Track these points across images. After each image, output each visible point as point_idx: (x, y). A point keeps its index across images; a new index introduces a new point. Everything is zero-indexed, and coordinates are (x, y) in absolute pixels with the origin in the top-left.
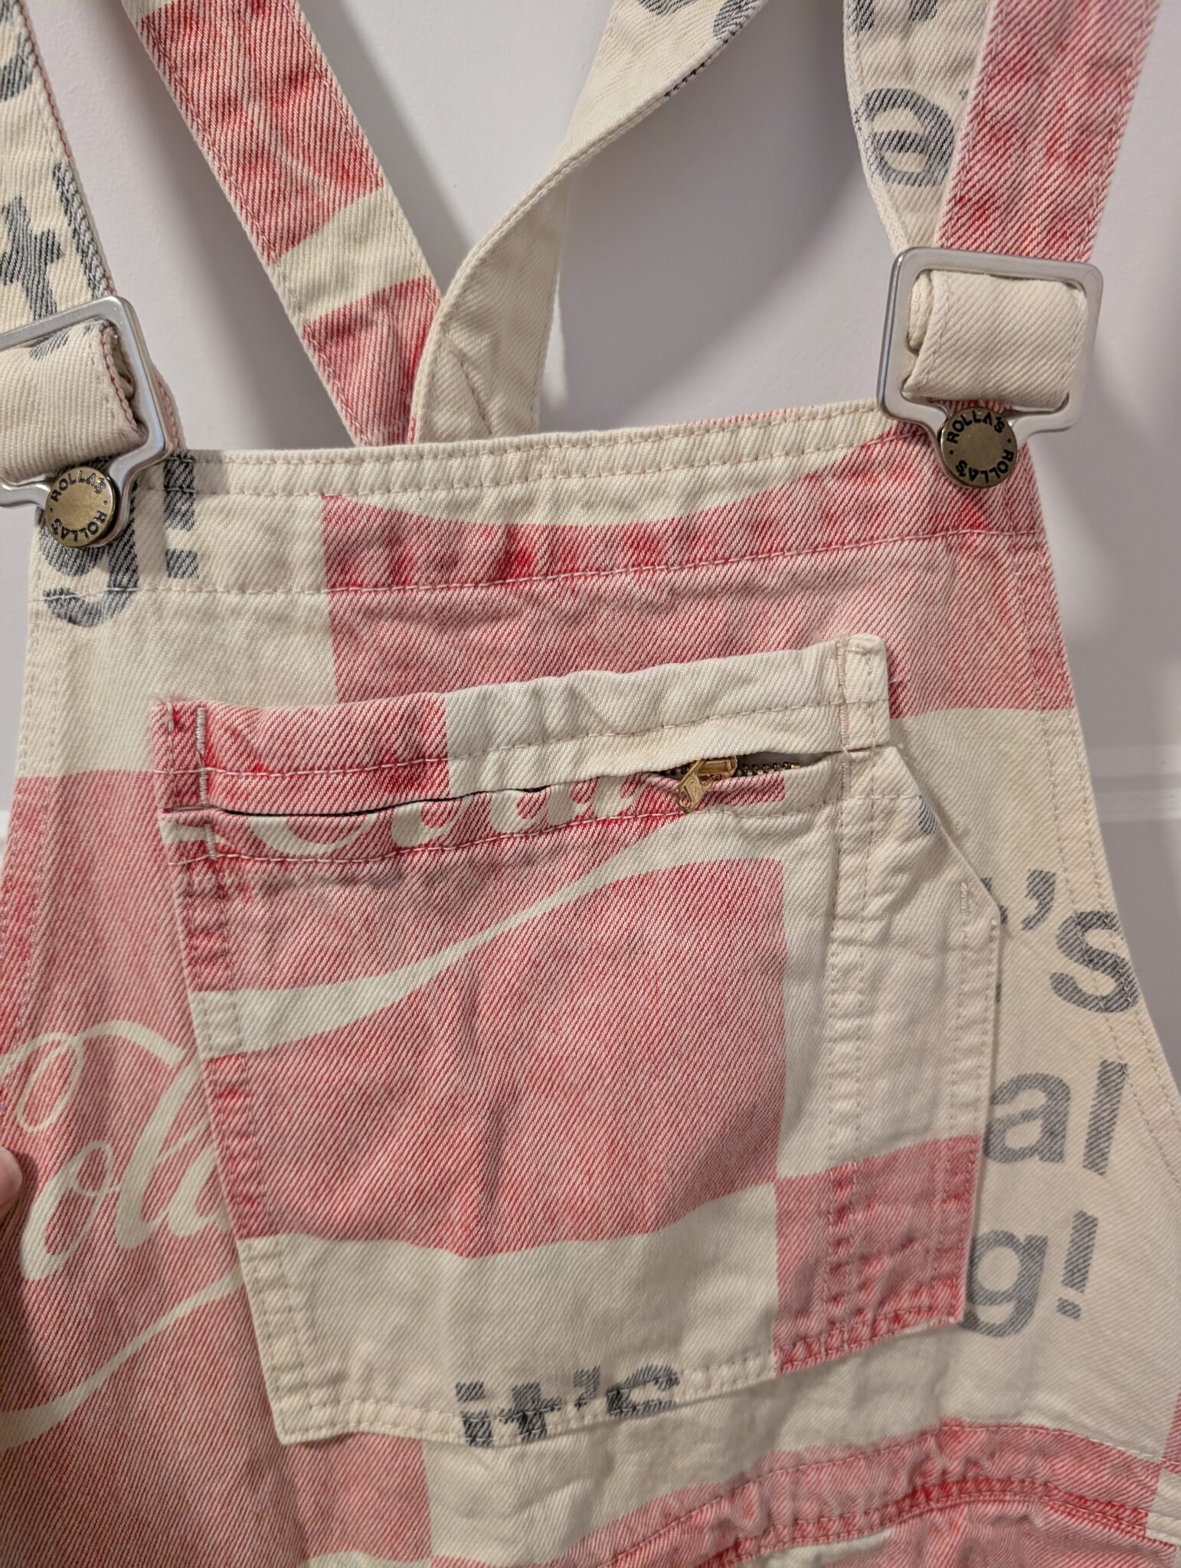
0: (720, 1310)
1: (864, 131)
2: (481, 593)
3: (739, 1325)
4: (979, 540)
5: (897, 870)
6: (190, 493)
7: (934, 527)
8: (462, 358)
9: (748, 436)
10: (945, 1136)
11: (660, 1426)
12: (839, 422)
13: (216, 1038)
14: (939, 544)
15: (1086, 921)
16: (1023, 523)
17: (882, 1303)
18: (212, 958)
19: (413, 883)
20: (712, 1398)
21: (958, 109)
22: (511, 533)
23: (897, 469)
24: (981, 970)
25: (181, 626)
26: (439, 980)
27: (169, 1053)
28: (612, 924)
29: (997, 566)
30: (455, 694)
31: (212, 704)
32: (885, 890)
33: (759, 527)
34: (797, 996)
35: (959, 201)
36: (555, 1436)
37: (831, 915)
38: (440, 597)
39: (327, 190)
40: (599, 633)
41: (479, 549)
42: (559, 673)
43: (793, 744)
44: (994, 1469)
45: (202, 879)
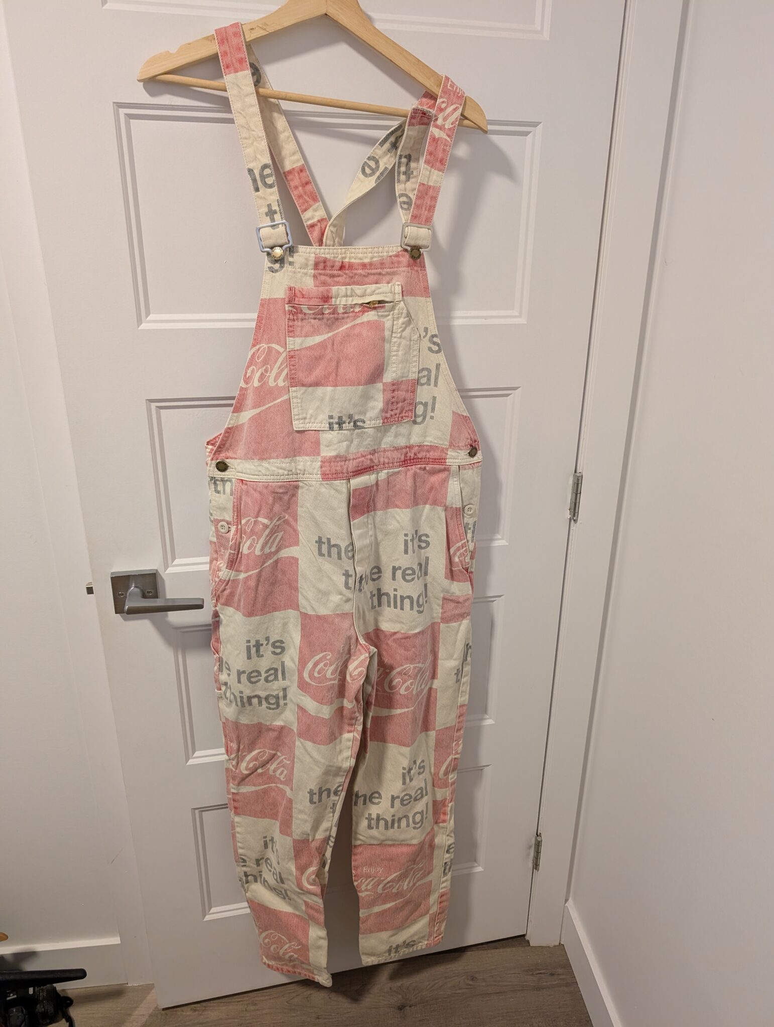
0: (373, 408)
1: (398, 200)
2: (337, 272)
3: (377, 411)
4: (416, 268)
5: (403, 324)
6: (293, 252)
7: (409, 266)
8: (332, 232)
9: (380, 249)
10: (410, 379)
11: (362, 433)
12: (394, 248)
13: (290, 346)
14: (410, 268)
15: (433, 336)
16: (423, 266)
17: (400, 414)
18: (291, 332)
19: (325, 320)
20: (371, 428)
21: (413, 198)
22: (342, 262)
23: (403, 256)
24: (416, 345)
25: (291, 274)
26: (328, 338)
27: (281, 350)
28: (357, 330)
29: (419, 273)
30: (335, 287)
31: (296, 287)
32: (401, 327)
33: (382, 264)
34: (387, 346)
35: (412, 216)
36: (344, 430)
37: (392, 332)
38: (331, 272)
39: (311, 202)
40: (356, 280)
41: (338, 265)
42: (350, 286)
43: (387, 299)
44: (420, 456)
45: (291, 317)
